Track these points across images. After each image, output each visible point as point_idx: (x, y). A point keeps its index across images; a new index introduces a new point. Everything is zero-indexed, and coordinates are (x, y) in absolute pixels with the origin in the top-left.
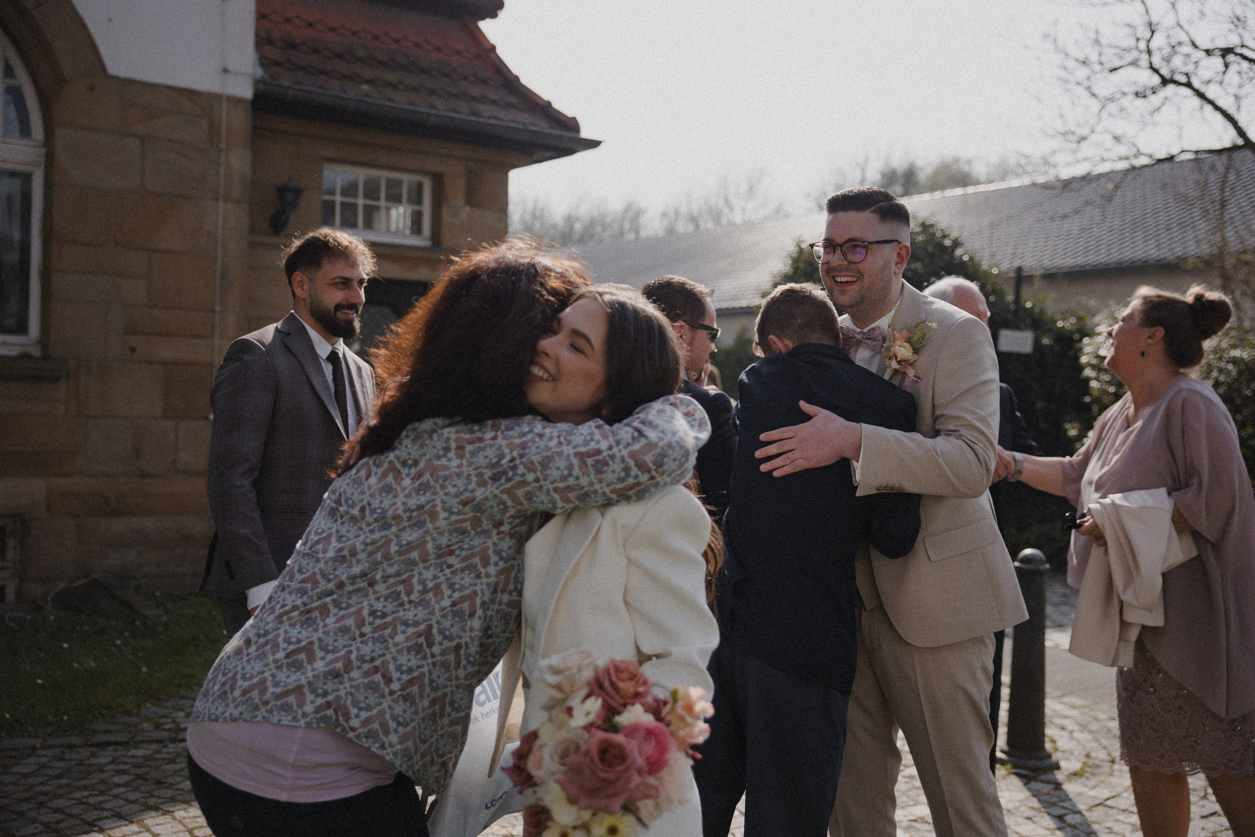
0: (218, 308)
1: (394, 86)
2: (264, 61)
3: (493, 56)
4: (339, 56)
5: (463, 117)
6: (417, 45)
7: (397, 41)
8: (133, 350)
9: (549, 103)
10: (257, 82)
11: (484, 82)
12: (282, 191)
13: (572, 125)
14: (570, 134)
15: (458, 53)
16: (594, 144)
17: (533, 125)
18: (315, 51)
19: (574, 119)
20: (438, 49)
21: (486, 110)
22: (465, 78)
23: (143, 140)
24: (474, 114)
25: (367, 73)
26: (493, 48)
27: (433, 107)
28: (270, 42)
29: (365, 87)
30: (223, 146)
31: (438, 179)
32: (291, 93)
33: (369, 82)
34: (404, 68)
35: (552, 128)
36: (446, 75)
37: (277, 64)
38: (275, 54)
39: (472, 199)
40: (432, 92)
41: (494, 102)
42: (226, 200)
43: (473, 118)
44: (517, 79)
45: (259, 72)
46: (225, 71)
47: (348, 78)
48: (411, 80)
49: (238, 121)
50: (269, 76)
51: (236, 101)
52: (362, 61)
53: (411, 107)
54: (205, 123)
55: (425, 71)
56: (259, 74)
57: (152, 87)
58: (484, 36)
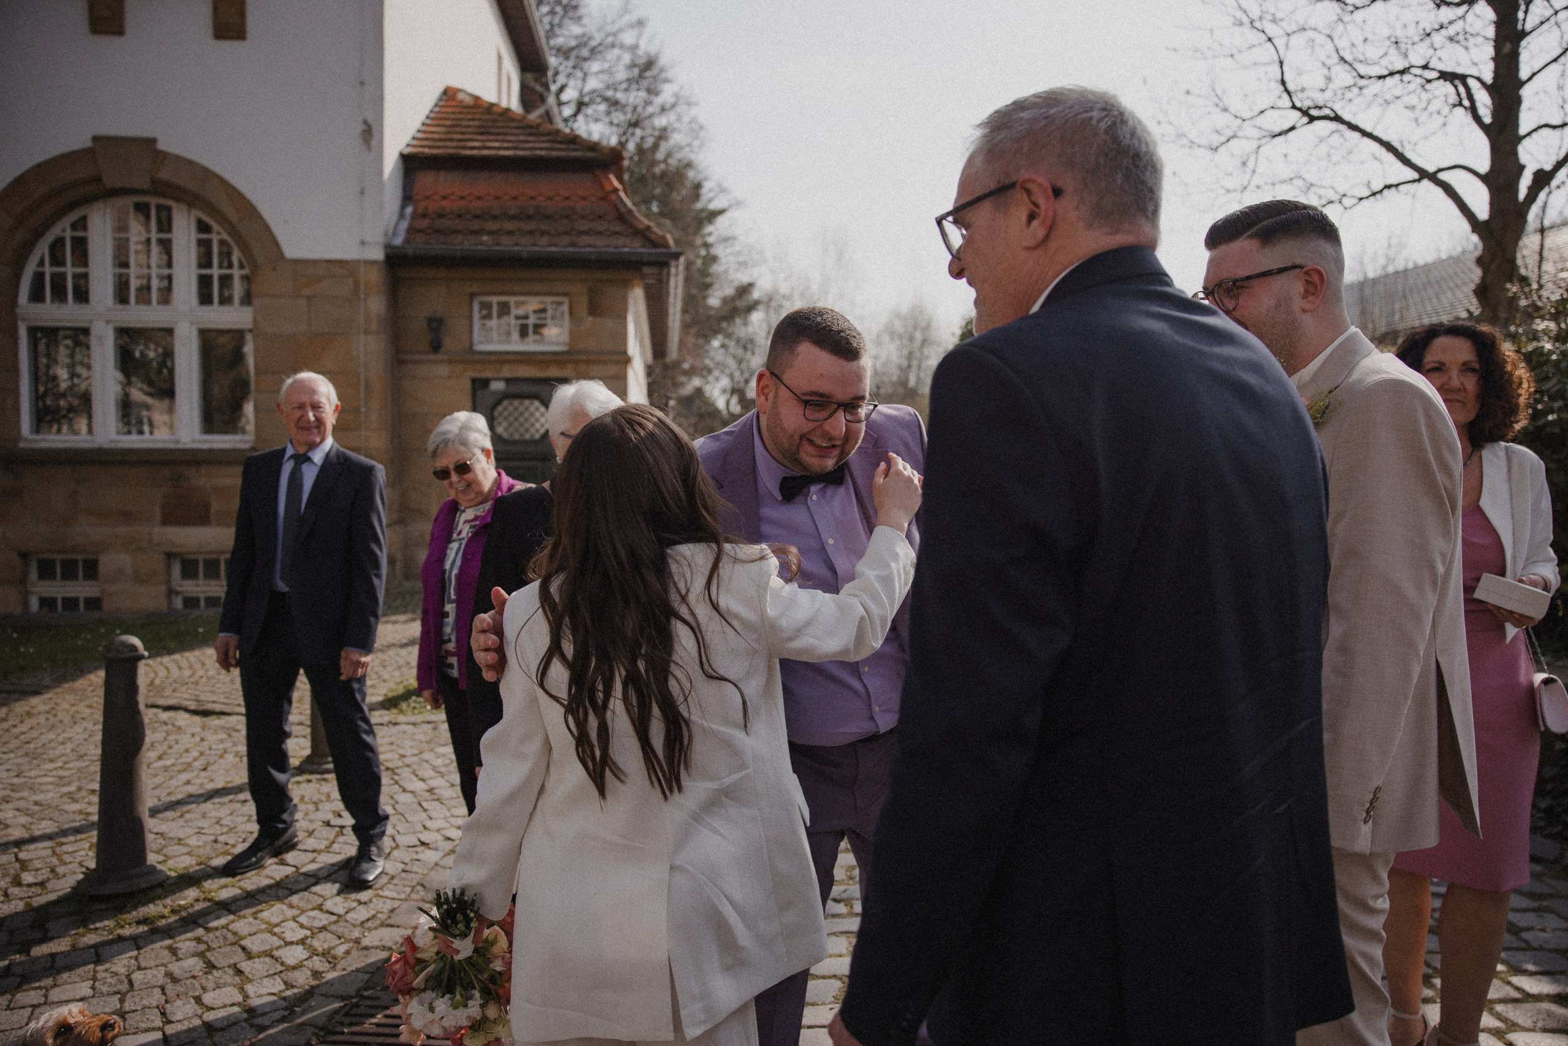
0: (363, 410)
1: (510, 233)
4: (477, 217)
6: (550, 199)
7: (533, 198)
9: (651, 228)
10: (392, 247)
12: (430, 321)
13: (661, 242)
14: (661, 251)
15: (584, 198)
17: (637, 248)
18: (459, 216)
20: (566, 198)
21: (585, 240)
22: (583, 217)
23: (308, 298)
24: (572, 245)
25: (491, 226)
27: (534, 245)
29: (485, 238)
30: (362, 296)
31: (570, 298)
33: (490, 233)
34: (529, 217)
35: (644, 246)
36: (566, 218)
37: (419, 232)
40: (545, 233)
41: (598, 233)
42: (366, 332)
43: (571, 249)
45: (400, 239)
46: (363, 243)
47: (473, 232)
48: (532, 226)
49: (375, 277)
50: (407, 241)
51: (374, 263)
52: (495, 218)
53: (516, 248)
54: (351, 281)
55: (548, 217)
56: (398, 241)
57: (314, 263)
58: (611, 182)
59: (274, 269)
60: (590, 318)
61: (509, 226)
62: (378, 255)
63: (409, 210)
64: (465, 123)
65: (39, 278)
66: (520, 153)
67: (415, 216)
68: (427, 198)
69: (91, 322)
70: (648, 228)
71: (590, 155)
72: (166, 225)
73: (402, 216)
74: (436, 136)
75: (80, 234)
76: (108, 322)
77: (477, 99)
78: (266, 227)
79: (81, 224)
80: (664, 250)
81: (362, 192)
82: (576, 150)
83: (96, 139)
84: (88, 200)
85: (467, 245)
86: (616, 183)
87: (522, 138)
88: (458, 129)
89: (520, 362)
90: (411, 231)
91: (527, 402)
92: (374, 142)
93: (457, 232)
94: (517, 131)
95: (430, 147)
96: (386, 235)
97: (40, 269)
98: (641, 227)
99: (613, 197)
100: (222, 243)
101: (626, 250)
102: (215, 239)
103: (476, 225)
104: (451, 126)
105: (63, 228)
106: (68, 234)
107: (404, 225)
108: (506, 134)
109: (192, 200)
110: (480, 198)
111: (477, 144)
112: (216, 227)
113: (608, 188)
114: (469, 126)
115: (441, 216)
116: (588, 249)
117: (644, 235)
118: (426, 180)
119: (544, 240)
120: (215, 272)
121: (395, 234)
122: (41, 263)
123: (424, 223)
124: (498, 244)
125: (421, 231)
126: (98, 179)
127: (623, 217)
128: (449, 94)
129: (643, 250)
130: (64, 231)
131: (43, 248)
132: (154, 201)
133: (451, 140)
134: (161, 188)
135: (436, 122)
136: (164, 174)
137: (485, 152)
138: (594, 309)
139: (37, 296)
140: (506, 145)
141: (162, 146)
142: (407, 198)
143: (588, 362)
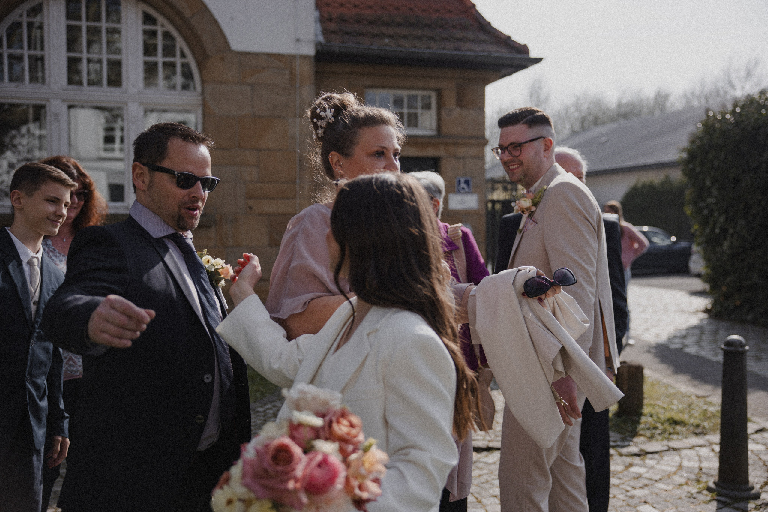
0: (298, 181)
1: (404, 37)
2: (325, 32)
3: (473, 11)
4: (372, 23)
5: (448, 52)
6: (424, 11)
7: (411, 9)
8: (251, 208)
9: (509, 37)
10: (318, 44)
11: (466, 28)
13: (523, 50)
14: (522, 56)
15: (450, 12)
16: (538, 60)
17: (498, 52)
18: (358, 22)
19: (525, 47)
20: (437, 11)
21: (465, 46)
22: (454, 27)
23: (252, 85)
24: (457, 49)
25: (390, 31)
26: (474, 6)
27: (429, 48)
28: (330, 20)
29: (386, 41)
30: (298, 86)
31: (439, 93)
32: (337, 49)
33: (390, 37)
34: (413, 25)
36: (441, 27)
37: (333, 32)
38: (333, 26)
39: (461, 103)
40: (431, 39)
41: (471, 41)
43: (456, 53)
44: (489, 23)
45: (321, 38)
46: (298, 40)
47: (376, 36)
48: (418, 32)
49: (308, 70)
50: (328, 40)
51: (305, 57)
52: (387, 24)
53: (414, 50)
54: (287, 72)
55: (428, 26)
56: (322, 40)
57: (257, 55)
59: (223, 59)
60: (458, 110)
61: (403, 32)
62: (310, 51)
63: (317, 14)
67: (323, 19)
69: (48, 100)
72: (114, 15)
75: (35, 19)
76: (62, 101)
78: (215, 22)
79: (37, 11)
85: (376, 46)
93: (363, 34)
100: (167, 35)
102: (160, 31)
103: (374, 29)
105: (20, 14)
106: (25, 21)
107: (319, 27)
110: (370, 7)
112: (160, 19)
115: (344, 20)
117: (506, 43)
119: (433, 45)
120: (160, 59)
124: (399, 46)
130: (21, 16)
143: (457, 145)
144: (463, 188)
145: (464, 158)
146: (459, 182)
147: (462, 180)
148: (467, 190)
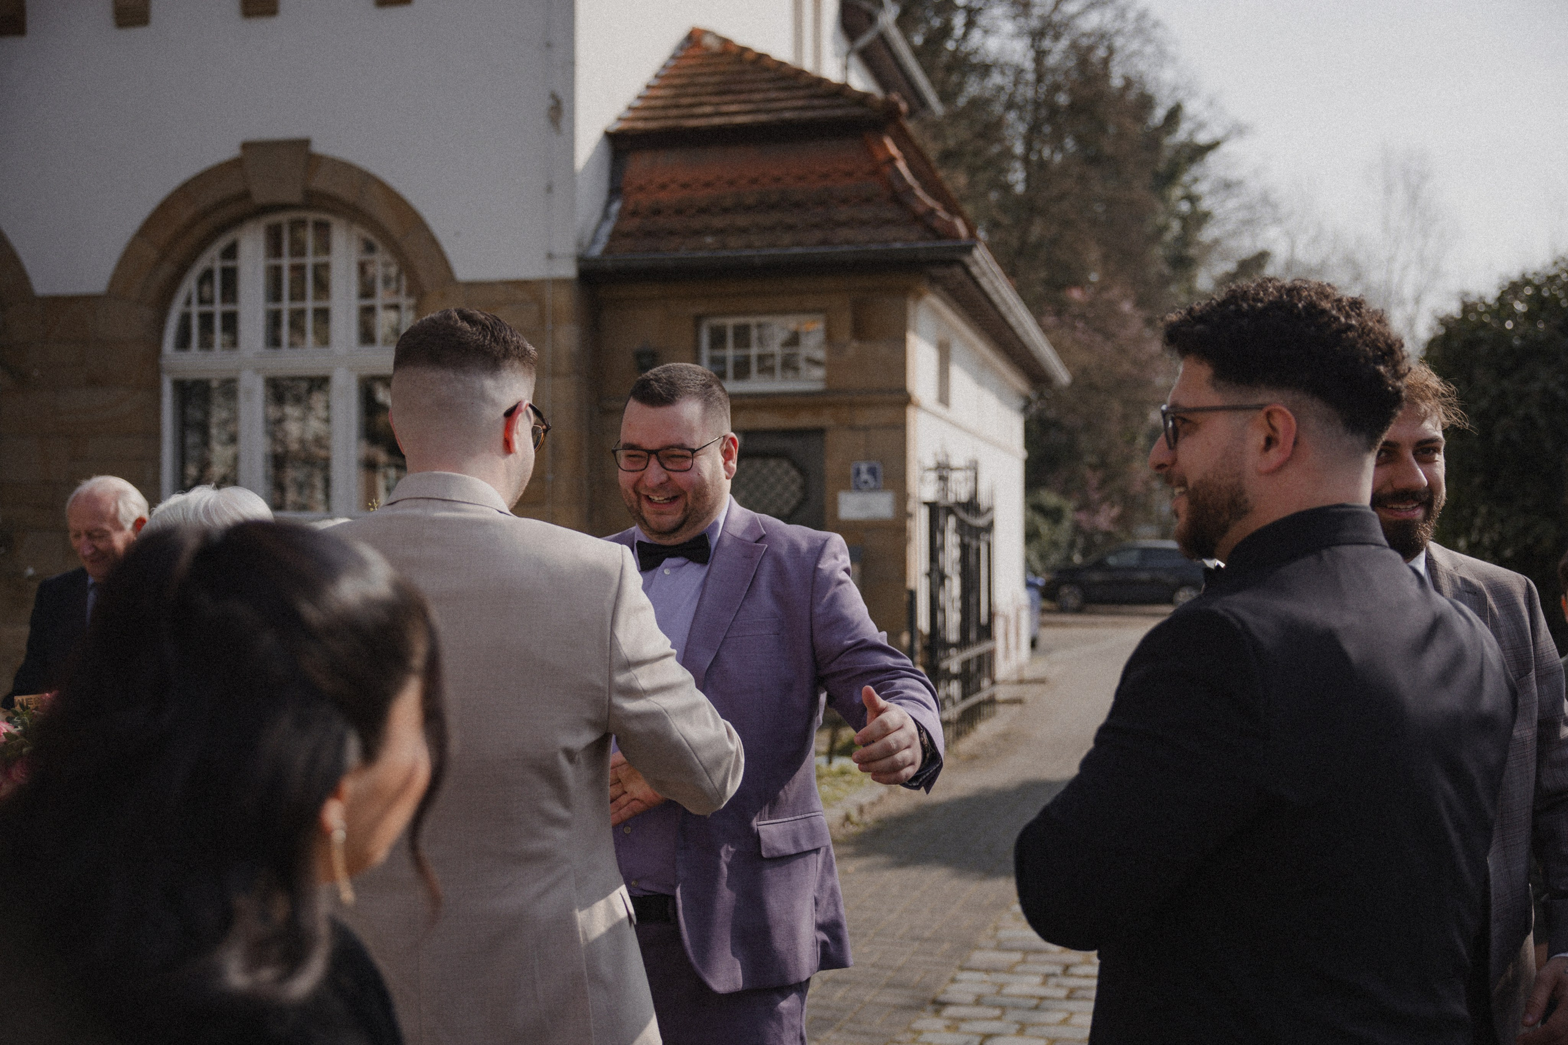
1: (742, 230)
4: (703, 211)
6: (801, 178)
7: (777, 180)
11: (865, 200)
15: (847, 175)
18: (679, 212)
20: (825, 177)
21: (842, 234)
22: (845, 201)
25: (718, 222)
26: (892, 158)
29: (709, 240)
30: (549, 323)
33: (716, 232)
34: (771, 207)
35: (921, 239)
36: (821, 204)
40: (789, 228)
41: (860, 223)
42: (554, 375)
45: (598, 248)
46: (550, 256)
47: (694, 233)
48: (773, 218)
49: (564, 301)
50: (608, 250)
51: (564, 282)
52: (726, 210)
53: (747, 252)
54: (535, 307)
55: (798, 205)
56: (597, 251)
58: (884, 147)
60: (855, 344)
61: (742, 220)
62: (568, 270)
63: (616, 207)
64: (702, 80)
65: (186, 318)
66: (763, 117)
67: (622, 215)
68: (641, 189)
69: (240, 371)
70: (932, 212)
71: (857, 111)
72: (325, 247)
73: (606, 215)
74: (659, 103)
75: (229, 264)
76: (257, 371)
77: (726, 42)
78: (434, 242)
79: (231, 252)
80: (948, 243)
81: (549, 189)
82: (839, 106)
83: (246, 146)
84: (237, 221)
85: (683, 253)
86: (893, 150)
87: (773, 95)
88: (691, 90)
89: (759, 408)
90: (615, 236)
91: (772, 463)
92: (564, 123)
93: (671, 233)
94: (765, 86)
95: (646, 119)
96: (580, 244)
97: (187, 310)
98: (920, 209)
99: (887, 170)
101: (898, 245)
103: (697, 223)
104: (683, 86)
105: (211, 258)
106: (218, 265)
107: (607, 228)
108: (751, 91)
109: (354, 213)
110: (707, 185)
111: (708, 109)
112: (379, 245)
113: (881, 156)
114: (706, 84)
115: (657, 212)
116: (846, 248)
117: (924, 221)
118: (640, 165)
119: (787, 239)
120: (381, 301)
121: (594, 241)
122: (188, 302)
123: (633, 224)
124: (724, 247)
125: (627, 235)
126: (246, 195)
127: (899, 197)
128: (694, 38)
129: (921, 245)
130: (213, 260)
131: (190, 284)
132: (311, 216)
133: (677, 106)
134: (314, 200)
135: (667, 82)
136: (321, 182)
137: (717, 121)
138: (860, 332)
139: (183, 342)
140: (743, 107)
141: (319, 147)
142: (615, 190)
143: (852, 405)
144: (866, 482)
145: (866, 429)
146: (858, 473)
147: (864, 467)
148: (872, 483)
